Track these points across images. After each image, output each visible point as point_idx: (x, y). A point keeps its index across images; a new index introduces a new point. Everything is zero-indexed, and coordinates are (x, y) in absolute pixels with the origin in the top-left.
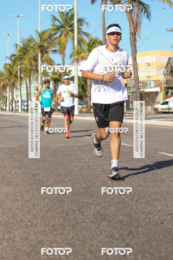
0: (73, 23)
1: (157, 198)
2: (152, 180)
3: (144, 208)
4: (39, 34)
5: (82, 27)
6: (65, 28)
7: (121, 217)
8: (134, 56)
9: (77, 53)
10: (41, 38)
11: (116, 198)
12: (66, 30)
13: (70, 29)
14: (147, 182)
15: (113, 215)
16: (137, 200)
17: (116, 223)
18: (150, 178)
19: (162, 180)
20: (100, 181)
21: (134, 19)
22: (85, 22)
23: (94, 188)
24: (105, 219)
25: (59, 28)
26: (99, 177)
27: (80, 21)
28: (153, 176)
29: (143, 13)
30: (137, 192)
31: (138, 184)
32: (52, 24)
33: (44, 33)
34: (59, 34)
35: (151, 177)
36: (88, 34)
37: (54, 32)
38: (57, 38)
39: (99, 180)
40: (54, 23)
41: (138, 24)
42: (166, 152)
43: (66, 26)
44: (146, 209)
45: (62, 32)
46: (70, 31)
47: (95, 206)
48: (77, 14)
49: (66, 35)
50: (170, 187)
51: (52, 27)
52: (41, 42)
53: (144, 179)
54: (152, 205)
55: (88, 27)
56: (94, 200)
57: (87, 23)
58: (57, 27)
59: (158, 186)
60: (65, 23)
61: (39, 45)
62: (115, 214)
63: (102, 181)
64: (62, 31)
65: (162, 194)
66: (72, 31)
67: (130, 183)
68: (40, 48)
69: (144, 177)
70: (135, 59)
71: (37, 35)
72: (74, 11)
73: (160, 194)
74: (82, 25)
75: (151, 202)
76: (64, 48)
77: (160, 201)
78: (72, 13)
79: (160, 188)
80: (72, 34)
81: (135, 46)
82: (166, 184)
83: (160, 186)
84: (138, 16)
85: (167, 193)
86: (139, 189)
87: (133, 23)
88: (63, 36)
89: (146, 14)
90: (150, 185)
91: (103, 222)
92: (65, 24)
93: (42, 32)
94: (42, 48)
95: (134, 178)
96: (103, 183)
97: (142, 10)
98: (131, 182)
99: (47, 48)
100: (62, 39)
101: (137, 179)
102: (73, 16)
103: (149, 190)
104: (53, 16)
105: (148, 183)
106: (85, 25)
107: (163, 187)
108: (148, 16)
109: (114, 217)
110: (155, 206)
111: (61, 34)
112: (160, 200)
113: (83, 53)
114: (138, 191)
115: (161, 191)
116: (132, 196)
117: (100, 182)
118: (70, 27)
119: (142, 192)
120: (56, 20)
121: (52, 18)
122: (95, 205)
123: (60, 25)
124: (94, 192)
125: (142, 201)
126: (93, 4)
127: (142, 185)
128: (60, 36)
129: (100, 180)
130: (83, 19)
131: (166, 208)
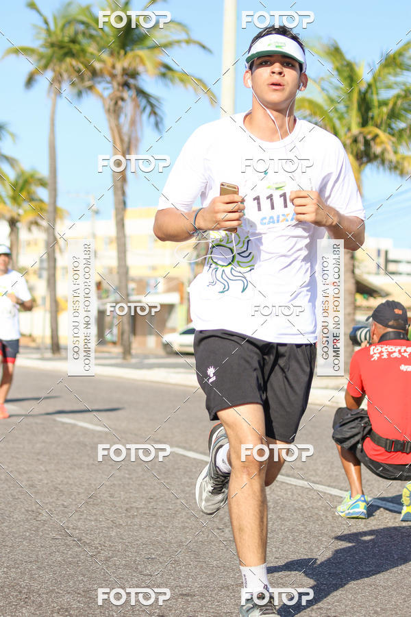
1: (153, 556)
2: (145, 514)
3: (123, 578)
7: (67, 598)
8: (120, 217)
11: (58, 552)
14: (134, 517)
15: (47, 593)
16: (107, 559)
17: (53, 612)
18: (141, 508)
19: (168, 513)
20: (23, 510)
21: (125, 129)
22: (8, 132)
23: (6, 527)
24: (26, 600)
26: (19, 500)
28: (149, 502)
29: (145, 116)
30: (107, 539)
31: (112, 521)
35: (143, 506)
36: (14, 160)
39: (19, 507)
41: (133, 142)
42: (184, 448)
44: (127, 581)
47: (5, 570)
50: (188, 530)
53: (126, 510)
54: (141, 573)
56: (4, 555)
57: (11, 134)
59: (160, 528)
62: (52, 591)
63: (27, 511)
65: (167, 546)
67: (92, 518)
69: (127, 504)
70: (121, 224)
73: (162, 547)
75: (138, 564)
77: (161, 563)
79: (162, 533)
81: (124, 193)
82: (179, 524)
83: (163, 529)
84: (133, 123)
85: (180, 544)
86: (113, 534)
87: (122, 140)
89: (152, 119)
90: (140, 525)
91: (22, 607)
95: (103, 507)
96: (30, 515)
97: (145, 108)
98: (95, 514)
101: (111, 509)
103: (136, 536)
105: (137, 520)
106: (7, 137)
107: (170, 531)
108: (157, 124)
109: (51, 597)
110: (148, 575)
112: (161, 560)
114: (111, 536)
115: (166, 541)
116: (96, 548)
117: (23, 513)
119: (121, 541)
122: (7, 567)
124: (7, 536)
125: (118, 562)
126: (29, 88)
127: (121, 523)
129: (22, 508)
130: (4, 123)
131: (174, 580)
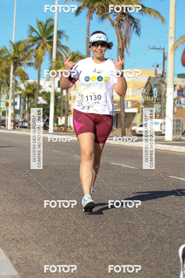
0: (51, 34)
4: (14, 45)
5: (60, 40)
6: (43, 40)
9: (56, 67)
10: (15, 49)
12: (43, 41)
13: (48, 41)
21: (123, 34)
22: (64, 35)
25: (36, 39)
27: (59, 33)
32: (29, 35)
33: (19, 44)
34: (36, 46)
36: (67, 47)
37: (31, 44)
38: (33, 50)
40: (31, 34)
41: (127, 39)
43: (43, 38)
45: (40, 44)
46: (48, 43)
48: (57, 26)
49: (43, 48)
51: (28, 38)
52: (15, 54)
55: (67, 40)
57: (66, 36)
58: (35, 38)
60: (43, 34)
61: (12, 56)
64: (39, 42)
66: (51, 43)
68: (13, 60)
71: (11, 46)
72: (53, 23)
74: (60, 38)
76: (40, 61)
78: (51, 24)
80: (50, 47)
84: (127, 31)
87: (122, 39)
88: (40, 48)
92: (43, 36)
93: (17, 43)
94: (15, 60)
97: (131, 25)
99: (21, 60)
100: (39, 51)
102: (52, 27)
104: (31, 27)
106: (64, 38)
108: (137, 31)
111: (38, 46)
113: (62, 67)
118: (48, 39)
120: (33, 31)
121: (29, 28)
123: (38, 36)
126: (77, 16)
128: (37, 48)
130: (63, 31)
